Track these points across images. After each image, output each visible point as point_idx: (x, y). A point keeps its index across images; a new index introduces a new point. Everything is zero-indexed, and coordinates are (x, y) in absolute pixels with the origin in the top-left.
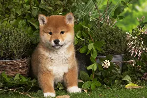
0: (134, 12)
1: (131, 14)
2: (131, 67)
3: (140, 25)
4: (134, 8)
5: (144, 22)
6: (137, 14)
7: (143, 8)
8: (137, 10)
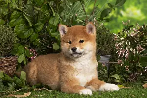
0: (119, 16)
1: (116, 18)
2: (119, 68)
3: (126, 28)
4: (118, 13)
5: (129, 26)
6: (122, 18)
7: (127, 13)
8: (121, 15)
